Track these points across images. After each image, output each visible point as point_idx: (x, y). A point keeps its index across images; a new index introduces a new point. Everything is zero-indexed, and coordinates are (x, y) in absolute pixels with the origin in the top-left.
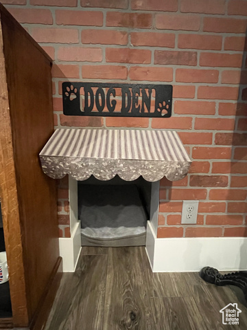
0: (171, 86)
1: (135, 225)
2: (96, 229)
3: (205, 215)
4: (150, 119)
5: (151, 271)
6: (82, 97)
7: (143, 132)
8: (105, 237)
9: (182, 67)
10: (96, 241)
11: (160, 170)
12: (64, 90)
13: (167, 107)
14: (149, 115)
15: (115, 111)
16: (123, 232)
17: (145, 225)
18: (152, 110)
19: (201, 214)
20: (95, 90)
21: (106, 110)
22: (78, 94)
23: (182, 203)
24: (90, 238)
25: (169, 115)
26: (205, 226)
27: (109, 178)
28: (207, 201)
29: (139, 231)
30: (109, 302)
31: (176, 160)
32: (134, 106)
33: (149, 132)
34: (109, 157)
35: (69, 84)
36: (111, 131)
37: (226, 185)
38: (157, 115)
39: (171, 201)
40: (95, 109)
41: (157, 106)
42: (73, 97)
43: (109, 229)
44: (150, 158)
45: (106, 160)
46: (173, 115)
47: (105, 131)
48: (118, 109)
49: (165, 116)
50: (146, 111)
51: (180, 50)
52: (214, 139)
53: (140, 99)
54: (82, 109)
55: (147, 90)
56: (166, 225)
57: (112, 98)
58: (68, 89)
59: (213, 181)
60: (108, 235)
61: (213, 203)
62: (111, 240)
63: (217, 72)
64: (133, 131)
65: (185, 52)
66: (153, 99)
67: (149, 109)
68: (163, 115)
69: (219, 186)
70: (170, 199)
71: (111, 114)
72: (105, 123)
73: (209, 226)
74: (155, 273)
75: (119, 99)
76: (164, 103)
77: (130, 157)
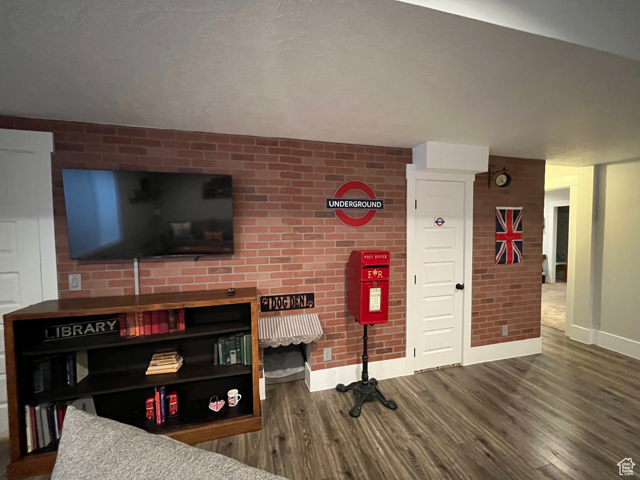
0: (313, 294)
1: (297, 366)
2: (273, 372)
3: (336, 354)
4: (304, 310)
5: (309, 391)
6: (271, 302)
7: (301, 316)
8: (280, 376)
9: (318, 284)
10: (274, 380)
11: (310, 338)
12: (262, 300)
13: (312, 303)
14: (304, 308)
15: (287, 307)
16: (290, 371)
17: (304, 365)
18: (305, 305)
19: (333, 354)
20: (277, 299)
21: (282, 307)
22: (268, 302)
23: (323, 350)
24: (270, 378)
25: (313, 306)
26: (336, 361)
27: (288, 345)
28: (336, 347)
29: (300, 369)
30: (289, 408)
31: (317, 334)
32: (296, 304)
33: (304, 316)
34: (288, 336)
35: (264, 297)
36: (285, 318)
37: (344, 338)
38: (307, 307)
39: (318, 349)
40: (277, 308)
41: (307, 303)
42: (266, 303)
43: (281, 371)
44: (306, 334)
45: (287, 338)
46: (315, 306)
47: (282, 318)
48: (288, 306)
49: (312, 307)
50: (302, 306)
51: (316, 277)
52: (336, 316)
53: (299, 300)
54: (270, 308)
55: (302, 296)
56: (316, 363)
57: (285, 301)
58: (263, 300)
59: (337, 336)
60: (281, 374)
61: (339, 348)
62: (283, 378)
63: (334, 285)
64: (296, 316)
65: (318, 278)
66: (305, 300)
67: (303, 305)
68: (310, 306)
69: (341, 338)
70: (317, 348)
71: (285, 309)
72: (282, 314)
73: (338, 361)
74: (312, 392)
75: (288, 301)
76: (311, 301)
77: (297, 335)
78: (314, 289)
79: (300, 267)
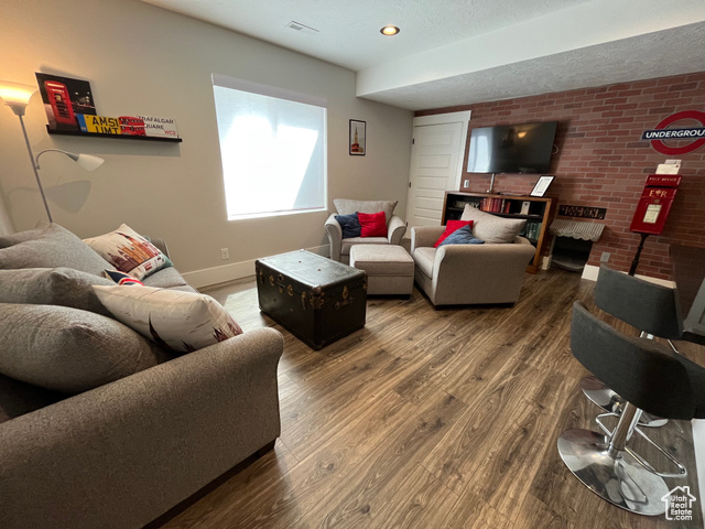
0: (606, 209)
4: (594, 219)
5: (581, 278)
6: (567, 210)
9: (613, 202)
13: (603, 216)
18: (596, 216)
20: (573, 208)
21: (575, 215)
25: (603, 219)
32: (588, 214)
38: (598, 218)
40: (571, 214)
41: (598, 215)
46: (605, 219)
48: (581, 215)
53: (591, 212)
54: (566, 214)
55: (595, 210)
57: (579, 211)
65: (615, 198)
66: (597, 212)
67: (594, 216)
68: (600, 218)
75: (582, 211)
78: (608, 206)
79: (599, 187)
